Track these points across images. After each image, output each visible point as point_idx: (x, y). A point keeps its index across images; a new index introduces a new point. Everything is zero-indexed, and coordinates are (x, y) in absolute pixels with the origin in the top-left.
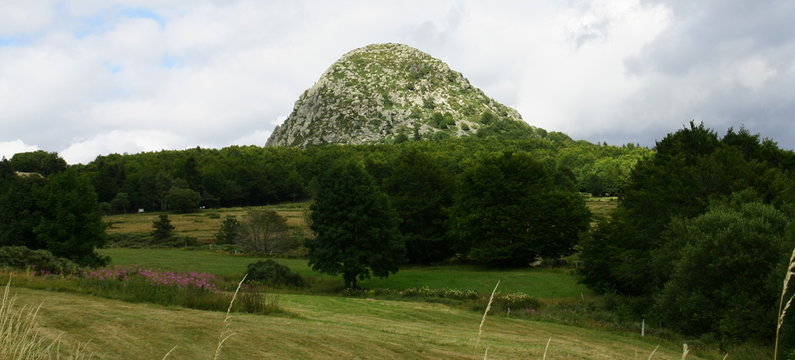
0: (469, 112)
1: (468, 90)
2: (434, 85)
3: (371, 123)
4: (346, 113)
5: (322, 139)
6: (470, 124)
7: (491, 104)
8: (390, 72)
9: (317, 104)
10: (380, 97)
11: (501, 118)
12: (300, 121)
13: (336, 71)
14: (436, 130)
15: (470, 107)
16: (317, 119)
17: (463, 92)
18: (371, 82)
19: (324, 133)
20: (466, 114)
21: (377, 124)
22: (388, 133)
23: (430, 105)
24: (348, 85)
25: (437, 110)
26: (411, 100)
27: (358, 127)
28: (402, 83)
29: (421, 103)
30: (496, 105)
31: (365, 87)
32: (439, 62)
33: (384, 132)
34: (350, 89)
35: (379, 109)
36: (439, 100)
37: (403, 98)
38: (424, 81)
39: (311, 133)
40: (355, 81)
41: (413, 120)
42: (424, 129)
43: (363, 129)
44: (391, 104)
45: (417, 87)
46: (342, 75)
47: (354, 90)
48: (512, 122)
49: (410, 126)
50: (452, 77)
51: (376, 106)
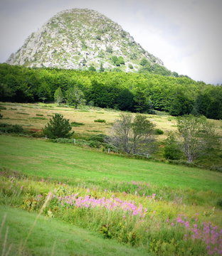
0: (134, 57)
1: (133, 44)
2: (112, 38)
3: (73, 58)
4: (59, 50)
5: (42, 65)
6: (134, 65)
7: (146, 53)
8: (86, 27)
9: (40, 42)
10: (80, 42)
11: (152, 64)
12: (28, 51)
13: (53, 22)
14: (113, 67)
15: (134, 54)
16: (40, 52)
17: (130, 44)
18: (74, 32)
19: (44, 61)
20: (132, 58)
21: (77, 58)
22: (84, 65)
23: (110, 51)
24: (60, 32)
25: (114, 54)
26: (98, 46)
27: (66, 60)
28: (94, 35)
29: (105, 49)
30: (149, 55)
31: (71, 35)
32: (116, 24)
33: (82, 64)
34: (61, 35)
35: (79, 49)
36: (115, 48)
37: (94, 44)
38: (107, 36)
39: (36, 60)
40: (64, 30)
41: (99, 59)
42: (106, 65)
43: (68, 61)
44: (87, 47)
45: (102, 39)
46: (57, 26)
47: (63, 36)
48: (159, 66)
49: (97, 62)
50: (124, 35)
51: (77, 47)
